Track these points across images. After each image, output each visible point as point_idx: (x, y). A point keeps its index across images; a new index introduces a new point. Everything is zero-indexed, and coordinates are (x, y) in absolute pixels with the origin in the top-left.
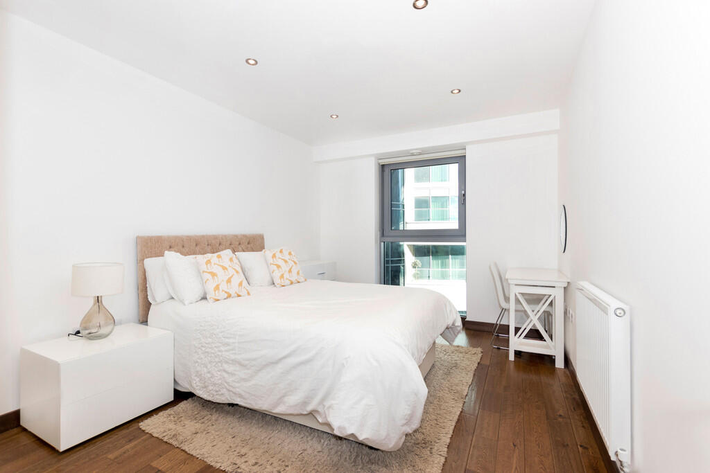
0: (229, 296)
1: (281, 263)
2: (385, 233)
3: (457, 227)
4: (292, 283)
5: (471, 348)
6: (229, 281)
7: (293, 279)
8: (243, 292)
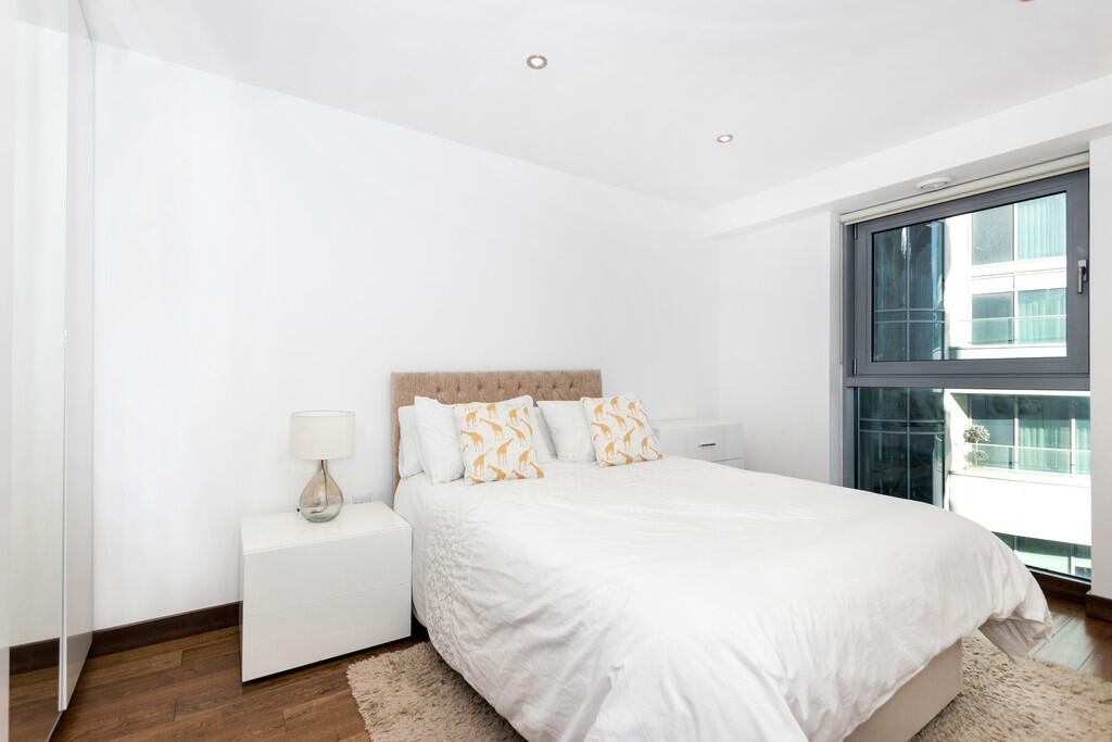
0: (501, 477)
1: (611, 422)
2: (859, 368)
3: (1064, 354)
4: (629, 461)
5: (1096, 682)
6: (502, 450)
7: (633, 454)
8: (529, 471)
